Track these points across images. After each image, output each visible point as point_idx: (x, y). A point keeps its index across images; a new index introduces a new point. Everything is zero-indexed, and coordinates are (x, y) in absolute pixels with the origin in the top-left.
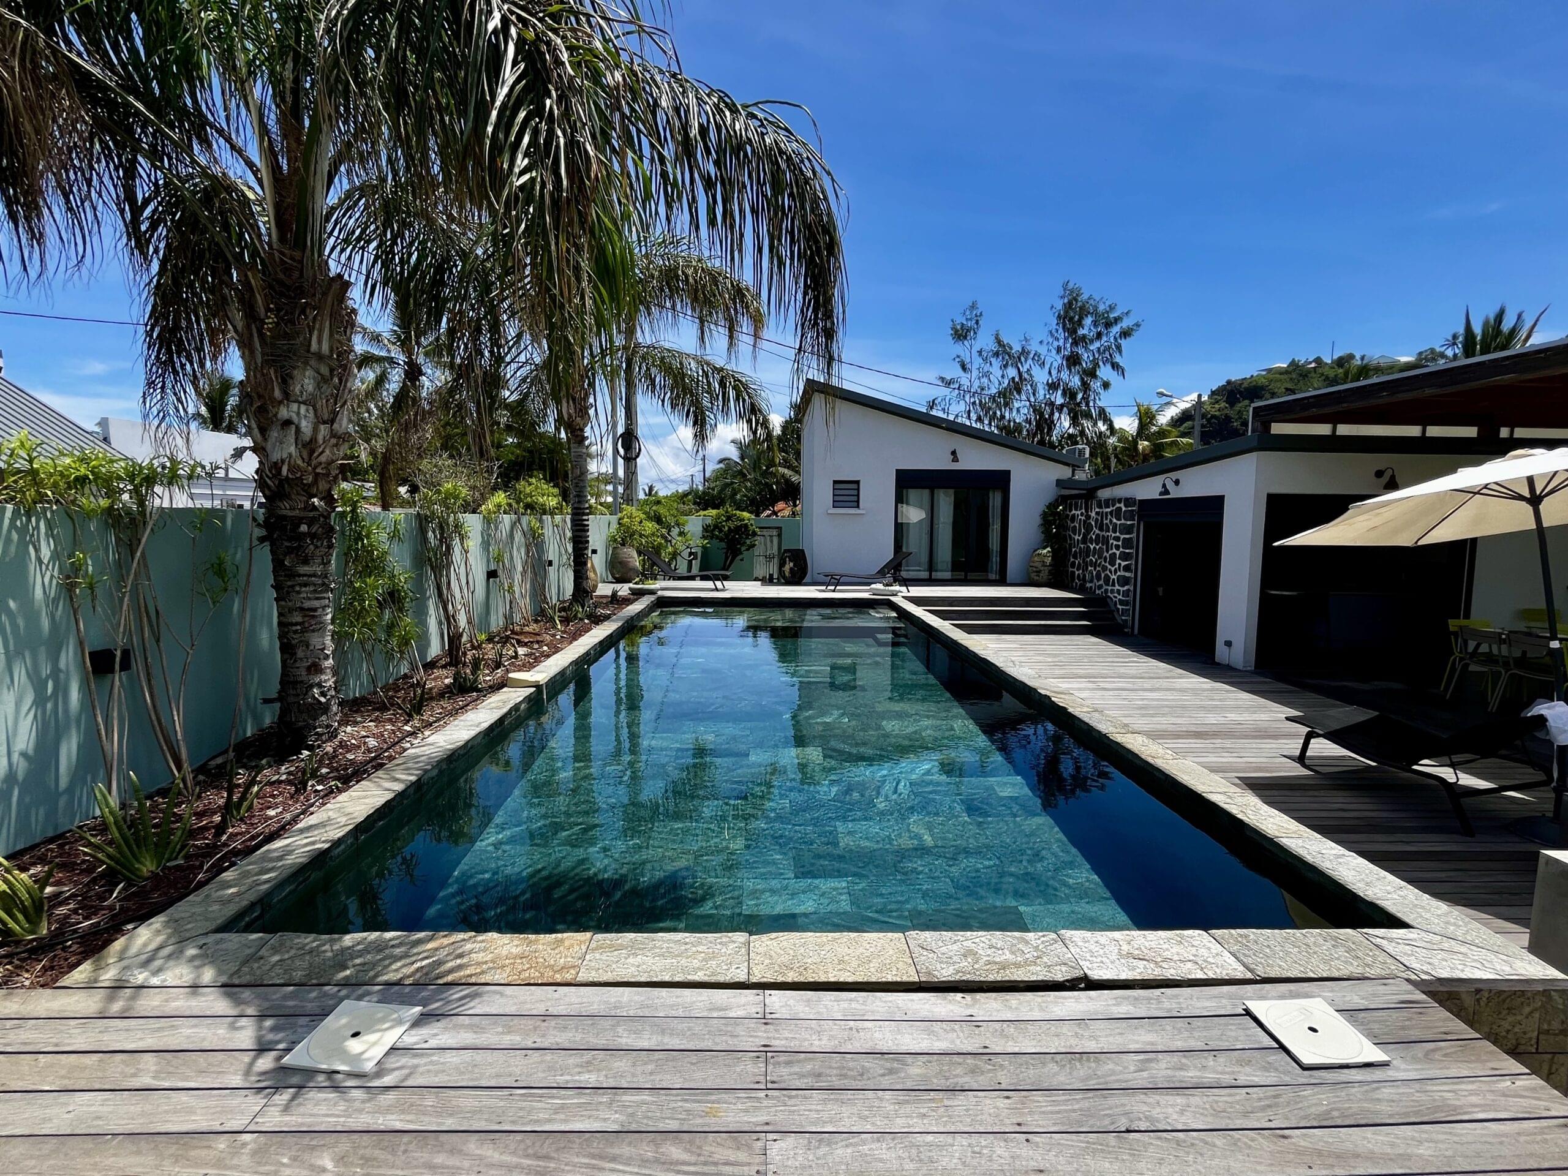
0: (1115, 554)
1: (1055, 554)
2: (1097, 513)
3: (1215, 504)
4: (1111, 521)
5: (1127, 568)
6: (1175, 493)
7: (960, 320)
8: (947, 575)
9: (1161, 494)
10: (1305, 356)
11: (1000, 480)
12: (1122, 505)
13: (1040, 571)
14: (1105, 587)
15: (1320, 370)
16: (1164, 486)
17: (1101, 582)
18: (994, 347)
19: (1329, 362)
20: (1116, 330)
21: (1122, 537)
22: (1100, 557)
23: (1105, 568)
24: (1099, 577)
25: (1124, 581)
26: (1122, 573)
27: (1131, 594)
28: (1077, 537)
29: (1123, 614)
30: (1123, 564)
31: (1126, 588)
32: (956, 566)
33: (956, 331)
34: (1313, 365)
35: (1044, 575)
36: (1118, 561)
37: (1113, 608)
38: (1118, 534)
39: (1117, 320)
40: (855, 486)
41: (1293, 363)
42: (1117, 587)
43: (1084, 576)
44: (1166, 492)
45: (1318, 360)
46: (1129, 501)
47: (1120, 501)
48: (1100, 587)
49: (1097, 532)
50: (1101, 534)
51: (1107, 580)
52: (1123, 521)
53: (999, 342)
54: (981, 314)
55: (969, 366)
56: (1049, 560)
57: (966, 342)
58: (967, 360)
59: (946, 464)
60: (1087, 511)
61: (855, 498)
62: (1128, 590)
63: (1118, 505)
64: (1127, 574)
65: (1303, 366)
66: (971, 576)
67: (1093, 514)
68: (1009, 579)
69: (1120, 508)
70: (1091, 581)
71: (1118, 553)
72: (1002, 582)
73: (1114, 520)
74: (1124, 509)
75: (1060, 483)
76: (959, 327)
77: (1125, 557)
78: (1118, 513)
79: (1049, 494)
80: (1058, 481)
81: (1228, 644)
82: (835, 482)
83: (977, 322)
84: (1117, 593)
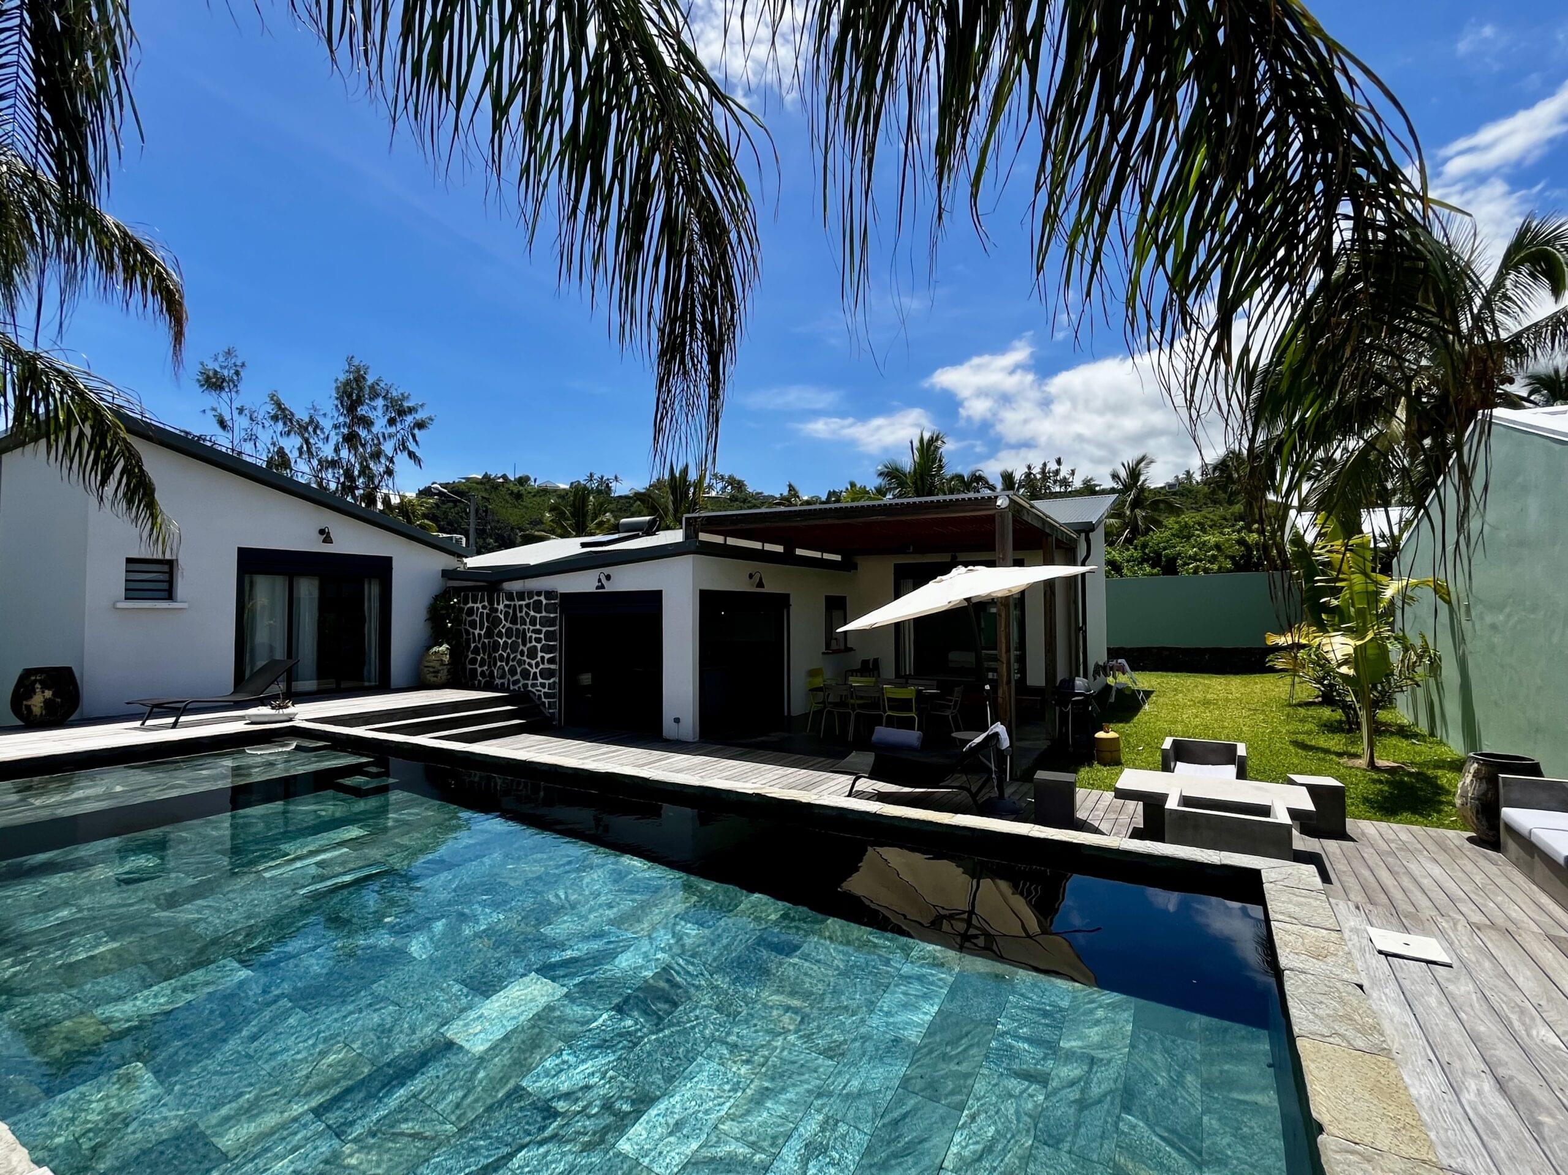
0: (535, 647)
1: (452, 652)
2: (506, 606)
3: (654, 599)
4: (527, 614)
5: (551, 661)
6: (609, 587)
7: (212, 365)
8: (310, 685)
9: (598, 588)
10: (495, 472)
11: (381, 568)
12: (542, 598)
13: (437, 672)
14: (522, 682)
15: (506, 485)
16: (600, 580)
17: (518, 677)
18: (271, 408)
19: (513, 479)
20: (409, 419)
21: (544, 630)
22: (514, 651)
23: (521, 663)
24: (513, 671)
25: (547, 674)
26: (547, 666)
27: (557, 686)
28: (477, 632)
29: (550, 708)
30: (547, 656)
31: (551, 681)
32: (322, 673)
33: (208, 378)
34: (501, 480)
35: (443, 675)
36: (540, 654)
37: (538, 702)
38: (538, 627)
39: (411, 410)
40: (166, 568)
41: (486, 476)
42: (540, 680)
43: (492, 672)
44: (602, 587)
45: (504, 477)
46: (549, 595)
47: (539, 594)
48: (515, 682)
49: (508, 625)
50: (514, 627)
51: (525, 674)
52: (544, 614)
53: (279, 405)
54: (243, 365)
55: (229, 423)
56: (446, 658)
57: (223, 394)
58: (227, 417)
59: (318, 546)
60: (491, 602)
61: (165, 586)
62: (554, 682)
63: (536, 598)
64: (553, 667)
65: (494, 479)
66: (344, 685)
67: (501, 607)
68: (393, 686)
69: (541, 602)
70: (503, 677)
71: (539, 646)
72: (384, 687)
73: (532, 613)
74: (544, 602)
75: (446, 574)
76: (211, 374)
77: (547, 649)
78: (537, 606)
79: (435, 585)
80: (443, 571)
81: (677, 720)
82: (129, 561)
83: (237, 373)
84: (541, 687)
